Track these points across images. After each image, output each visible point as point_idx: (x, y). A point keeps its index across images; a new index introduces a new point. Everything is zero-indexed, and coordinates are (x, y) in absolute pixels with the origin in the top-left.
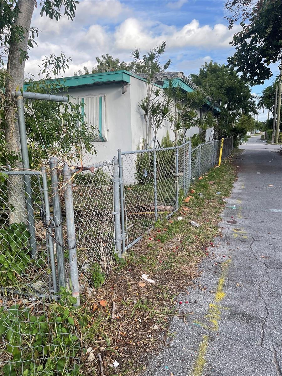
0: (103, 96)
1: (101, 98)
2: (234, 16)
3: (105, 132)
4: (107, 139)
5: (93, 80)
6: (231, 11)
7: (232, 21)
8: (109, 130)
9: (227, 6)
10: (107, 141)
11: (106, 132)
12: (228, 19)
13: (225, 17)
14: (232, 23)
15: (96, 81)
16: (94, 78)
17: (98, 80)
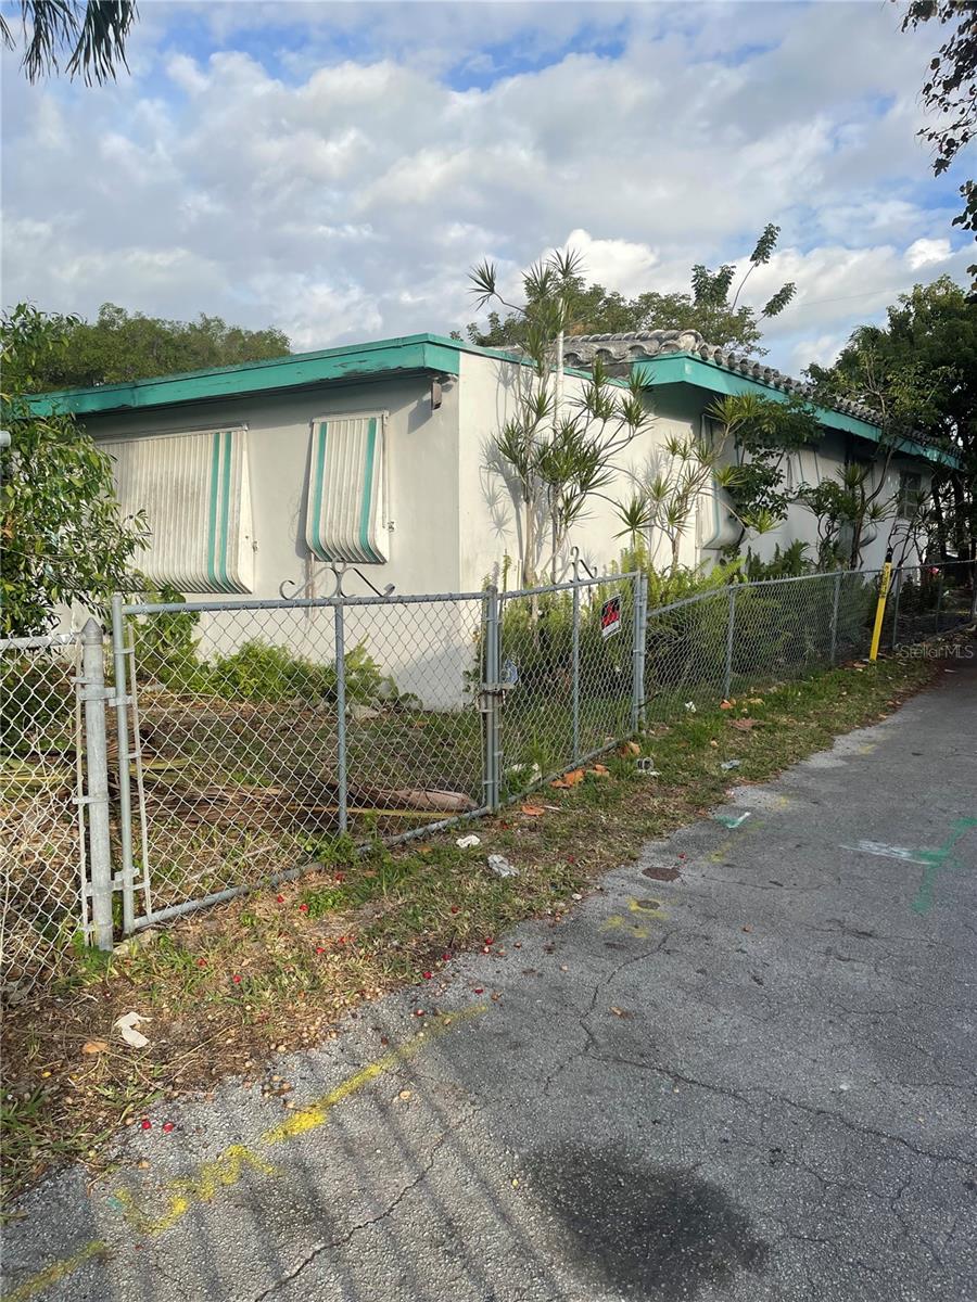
0: (380, 415)
1: (373, 425)
2: (954, 127)
3: (378, 533)
4: (386, 555)
5: (342, 365)
6: (946, 110)
7: (951, 143)
8: (394, 526)
9: (932, 92)
10: (385, 561)
11: (386, 531)
12: (931, 136)
13: (922, 132)
14: (948, 152)
15: (350, 368)
16: (344, 360)
17: (355, 365)
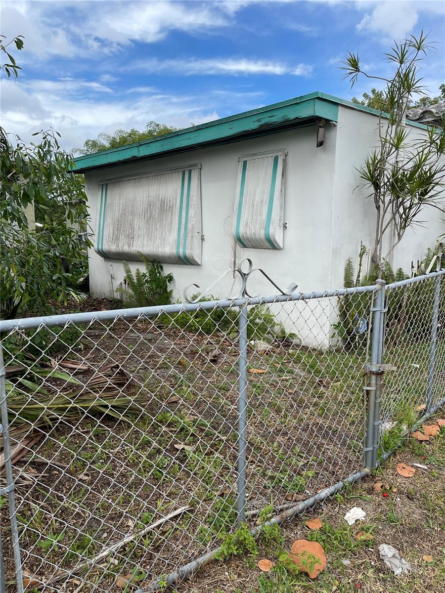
0: (281, 154)
1: (276, 160)
3: (278, 230)
4: (281, 245)
5: (258, 121)
8: (287, 226)
10: (280, 248)
11: (281, 229)
15: (263, 122)
16: (260, 117)
17: (266, 119)
